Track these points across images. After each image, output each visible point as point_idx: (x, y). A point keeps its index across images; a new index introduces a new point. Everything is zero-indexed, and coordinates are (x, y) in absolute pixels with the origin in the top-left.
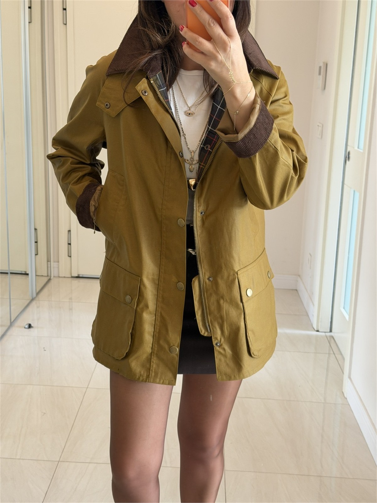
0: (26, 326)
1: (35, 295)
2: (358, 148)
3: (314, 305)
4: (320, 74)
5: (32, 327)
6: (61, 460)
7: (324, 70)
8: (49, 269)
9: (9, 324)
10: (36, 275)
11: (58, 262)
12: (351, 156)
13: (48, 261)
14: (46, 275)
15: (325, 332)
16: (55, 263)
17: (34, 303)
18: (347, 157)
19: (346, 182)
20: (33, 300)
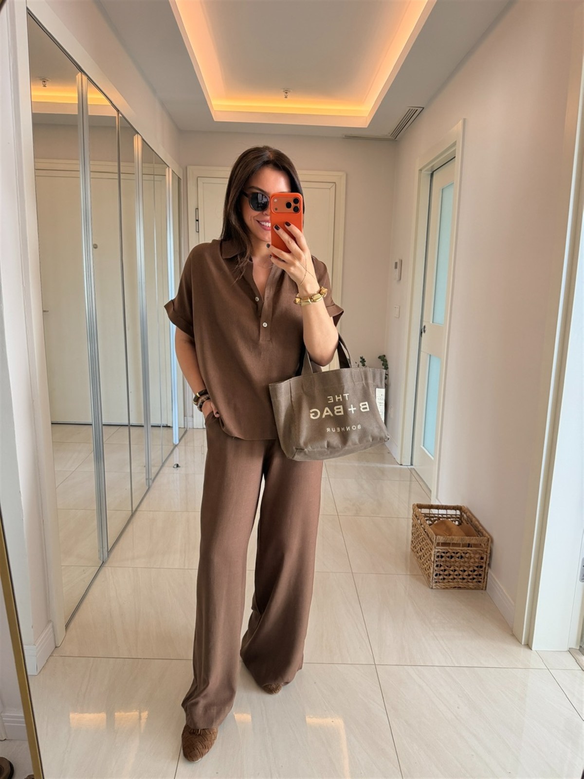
0: (175, 466)
1: (177, 442)
2: (433, 322)
3: (397, 446)
4: (396, 267)
5: (180, 467)
7: (398, 265)
8: (186, 422)
9: (161, 465)
10: (179, 428)
11: (193, 417)
12: (426, 329)
13: (185, 416)
14: (183, 427)
15: (407, 466)
16: (190, 418)
17: (176, 448)
18: (422, 331)
19: (422, 349)
20: (176, 446)
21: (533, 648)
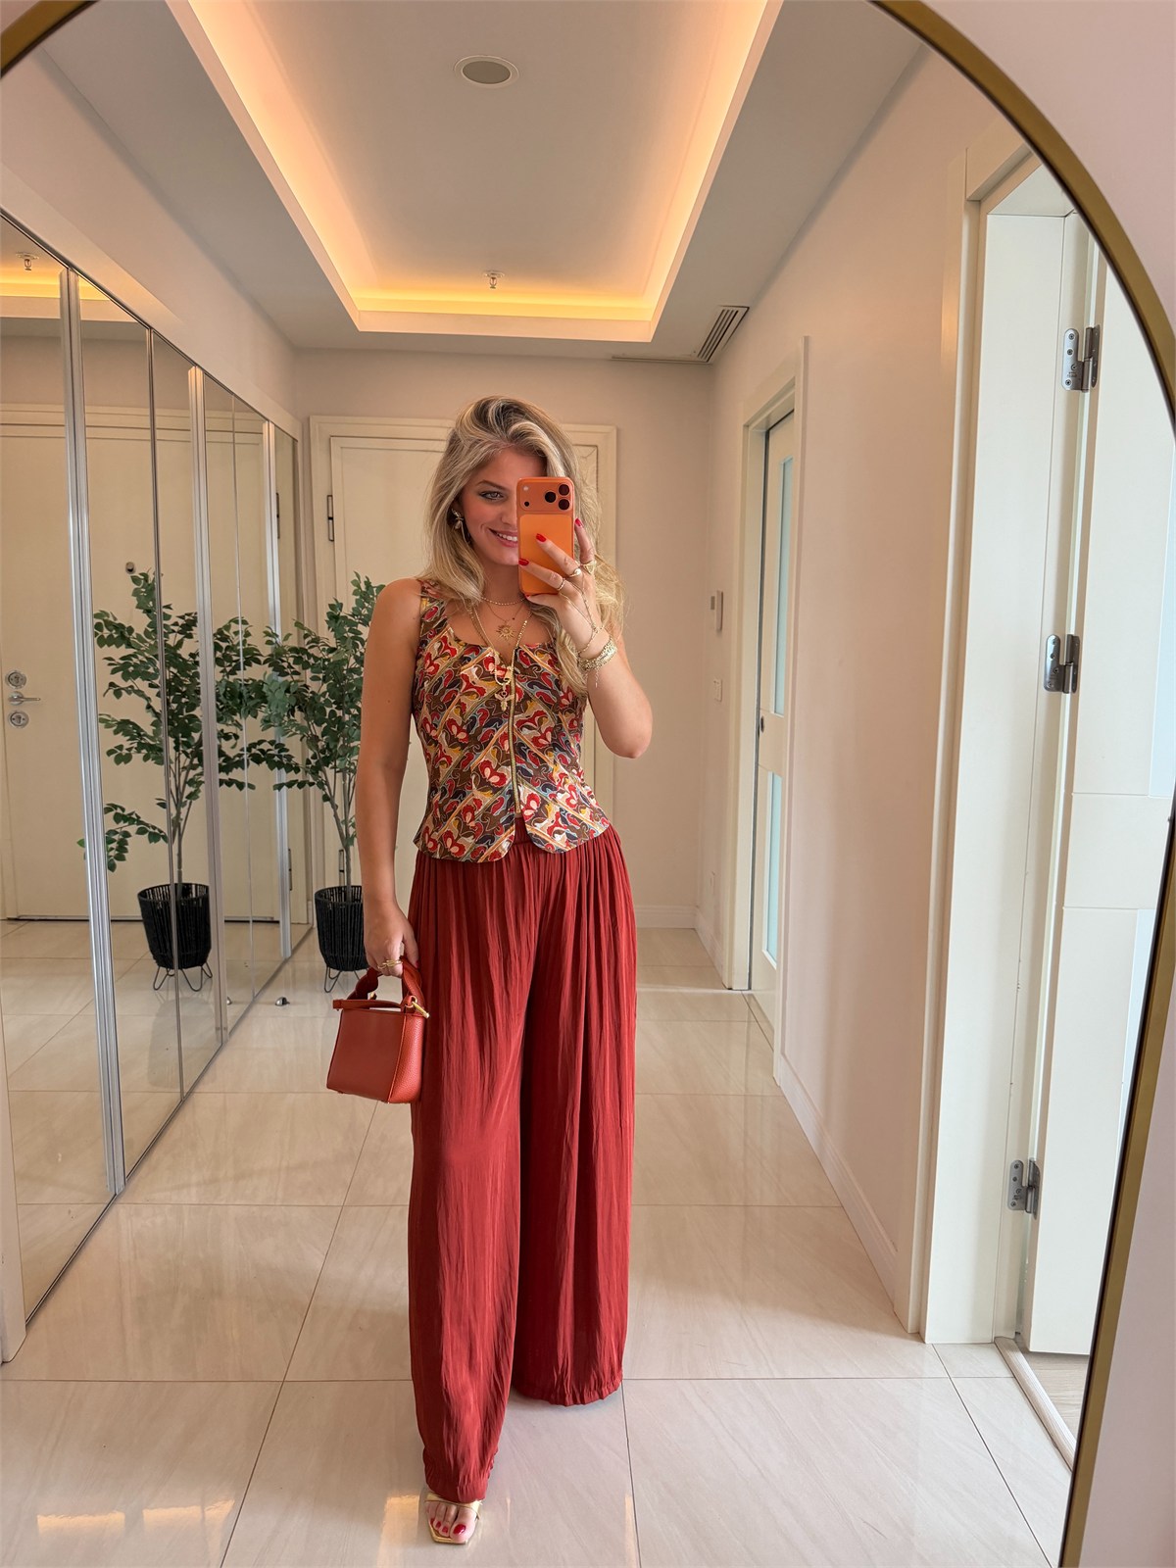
0: (278, 1002)
1: (289, 954)
2: (775, 711)
4: (713, 608)
5: (289, 1003)
6: (346, 1205)
7: (718, 602)
9: (251, 999)
10: (292, 924)
12: (766, 724)
13: (308, 900)
14: (305, 922)
15: (741, 990)
17: (288, 967)
18: (761, 725)
19: (760, 762)
20: (286, 961)
21: (926, 1341)
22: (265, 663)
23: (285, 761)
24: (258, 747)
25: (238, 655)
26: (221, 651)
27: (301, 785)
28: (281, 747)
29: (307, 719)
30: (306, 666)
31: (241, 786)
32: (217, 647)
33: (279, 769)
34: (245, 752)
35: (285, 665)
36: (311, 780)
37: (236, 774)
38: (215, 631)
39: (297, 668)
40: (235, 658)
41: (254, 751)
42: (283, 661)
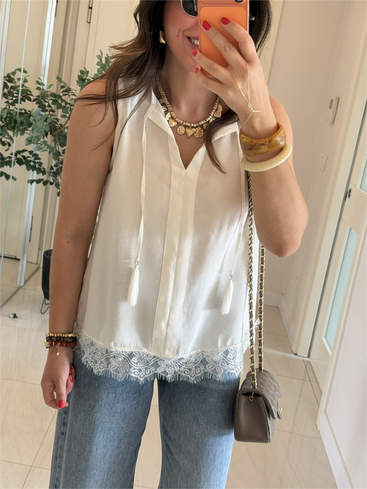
0: (12, 316)
2: (360, 187)
4: (331, 107)
5: (17, 317)
6: (33, 465)
7: (335, 103)
8: (40, 257)
10: (27, 262)
12: (352, 194)
14: (35, 263)
15: (303, 357)
17: (21, 292)
18: (348, 194)
19: (343, 217)
20: (20, 288)
22: (34, 100)
23: (37, 166)
24: (22, 154)
25: (18, 94)
26: (7, 89)
27: (45, 183)
28: (36, 157)
29: (55, 141)
30: (59, 106)
31: (8, 177)
32: (5, 86)
33: (33, 171)
34: (13, 156)
35: (46, 104)
36: (52, 181)
37: (6, 169)
38: (6, 75)
39: (54, 107)
40: (15, 95)
41: (19, 156)
42: (45, 101)
